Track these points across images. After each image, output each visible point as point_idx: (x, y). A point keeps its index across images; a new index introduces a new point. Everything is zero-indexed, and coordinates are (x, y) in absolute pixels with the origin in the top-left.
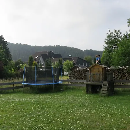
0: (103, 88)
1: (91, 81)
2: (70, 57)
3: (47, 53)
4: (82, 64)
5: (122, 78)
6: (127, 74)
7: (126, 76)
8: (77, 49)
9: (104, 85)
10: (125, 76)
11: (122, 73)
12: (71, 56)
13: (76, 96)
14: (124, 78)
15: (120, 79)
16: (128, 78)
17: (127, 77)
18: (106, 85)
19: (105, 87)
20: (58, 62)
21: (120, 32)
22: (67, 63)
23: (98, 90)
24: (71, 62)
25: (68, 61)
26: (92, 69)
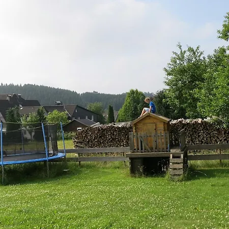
0: (174, 163)
1: (142, 149)
2: (59, 104)
3: (8, 98)
4: (85, 118)
5: (192, 141)
6: (204, 133)
7: (202, 137)
8: (67, 91)
9: (173, 157)
10: (199, 136)
11: (194, 130)
12: (61, 104)
13: (110, 183)
14: (197, 140)
15: (189, 142)
16: (205, 139)
17: (203, 139)
18: (179, 157)
19: (176, 160)
20: (35, 114)
21: (201, 50)
22: (54, 115)
23: (164, 168)
24: (64, 114)
25: (55, 112)
26: (140, 126)
